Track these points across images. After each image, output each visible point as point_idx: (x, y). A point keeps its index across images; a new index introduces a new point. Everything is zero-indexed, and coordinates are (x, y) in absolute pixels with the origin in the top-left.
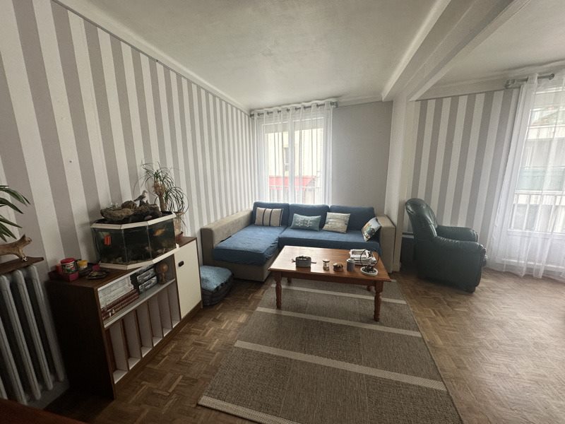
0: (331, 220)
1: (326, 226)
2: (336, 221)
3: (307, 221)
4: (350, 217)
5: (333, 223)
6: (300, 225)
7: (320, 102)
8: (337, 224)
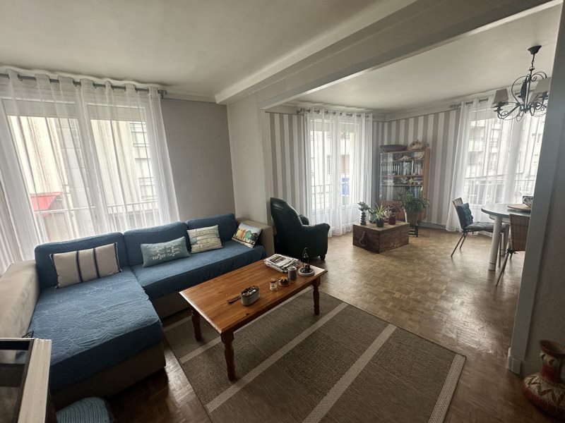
0: (198, 238)
1: (195, 248)
2: (204, 237)
3: (170, 248)
4: (219, 229)
5: (205, 241)
6: (161, 257)
7: (139, 86)
8: (209, 240)
